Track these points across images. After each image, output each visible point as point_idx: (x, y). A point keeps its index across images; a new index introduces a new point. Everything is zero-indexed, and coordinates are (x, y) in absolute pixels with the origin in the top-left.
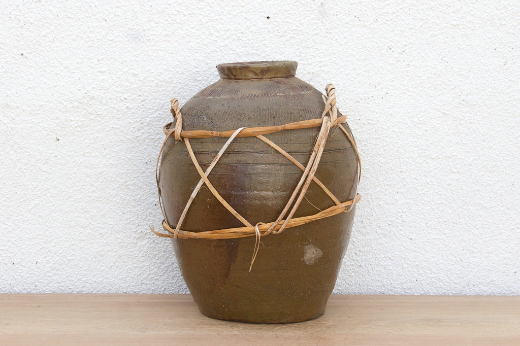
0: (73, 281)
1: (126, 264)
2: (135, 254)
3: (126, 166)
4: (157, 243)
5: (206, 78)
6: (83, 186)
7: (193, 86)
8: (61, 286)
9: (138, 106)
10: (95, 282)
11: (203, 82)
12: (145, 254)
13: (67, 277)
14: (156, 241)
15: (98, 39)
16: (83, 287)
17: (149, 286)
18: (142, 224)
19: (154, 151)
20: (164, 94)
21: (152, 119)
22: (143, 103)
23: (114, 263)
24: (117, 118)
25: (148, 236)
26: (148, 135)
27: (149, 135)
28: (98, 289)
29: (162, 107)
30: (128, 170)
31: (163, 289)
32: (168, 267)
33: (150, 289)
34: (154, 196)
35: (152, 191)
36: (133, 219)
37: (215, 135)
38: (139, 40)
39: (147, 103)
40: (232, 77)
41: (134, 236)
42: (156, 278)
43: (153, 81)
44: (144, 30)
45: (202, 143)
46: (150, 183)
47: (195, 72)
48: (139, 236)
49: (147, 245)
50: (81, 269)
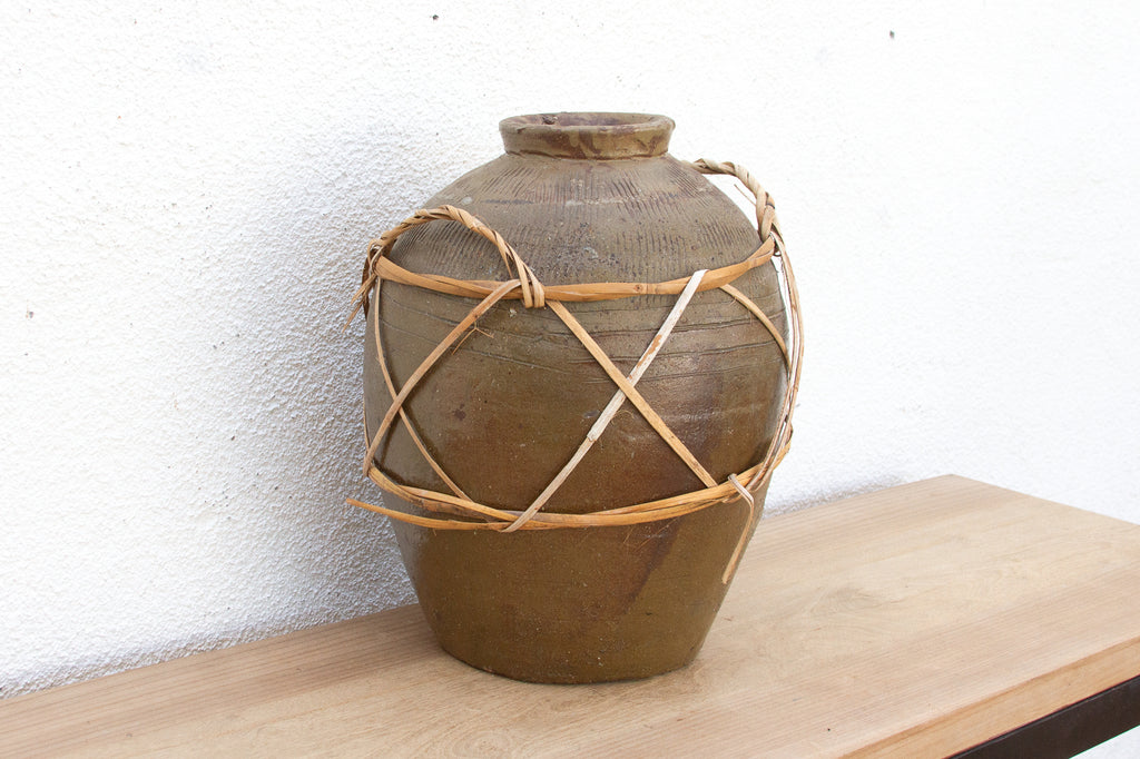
0: (67, 639)
1: (175, 579)
2: (193, 554)
3: (174, 360)
4: (236, 522)
5: (326, 150)
6: (85, 418)
7: (302, 168)
8: (43, 656)
9: (200, 221)
10: (113, 631)
11: (320, 159)
12: (212, 549)
13: (54, 632)
14: (233, 517)
15: (118, 68)
16: (87, 649)
17: (219, 618)
18: (205, 485)
19: (230, 318)
20: (249, 190)
21: (226, 247)
22: (207, 213)
23: (151, 582)
24: (157, 252)
25: (219, 509)
26: (217, 284)
27: (221, 285)
28: (120, 646)
29: (246, 219)
30: (178, 369)
31: (245, 617)
32: (254, 569)
33: (220, 622)
34: (229, 419)
35: (225, 409)
36: (189, 476)
37: (644, 292)
38: (201, 68)
39: (217, 212)
40: (589, 153)
41: (189, 514)
42: (232, 597)
43: (227, 161)
44: (211, 45)
45: (607, 312)
46: (221, 392)
47: (307, 138)
48: (200, 512)
49: (217, 530)
50: (83, 609)
